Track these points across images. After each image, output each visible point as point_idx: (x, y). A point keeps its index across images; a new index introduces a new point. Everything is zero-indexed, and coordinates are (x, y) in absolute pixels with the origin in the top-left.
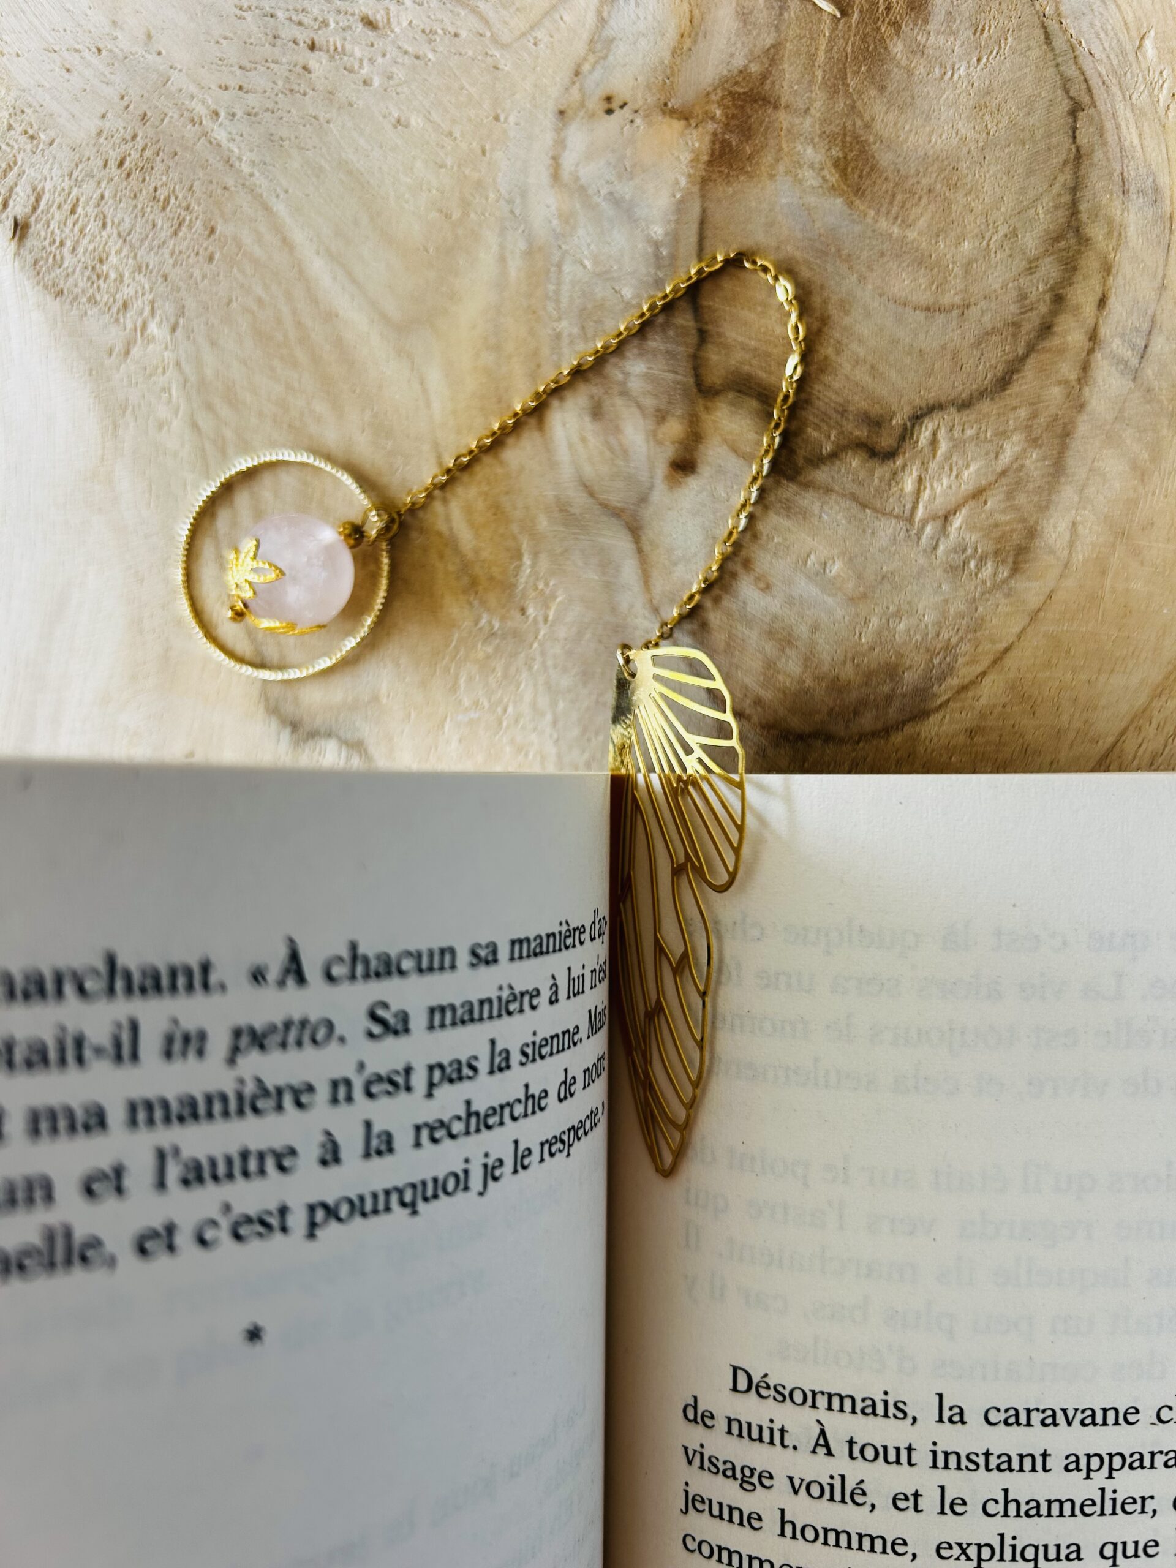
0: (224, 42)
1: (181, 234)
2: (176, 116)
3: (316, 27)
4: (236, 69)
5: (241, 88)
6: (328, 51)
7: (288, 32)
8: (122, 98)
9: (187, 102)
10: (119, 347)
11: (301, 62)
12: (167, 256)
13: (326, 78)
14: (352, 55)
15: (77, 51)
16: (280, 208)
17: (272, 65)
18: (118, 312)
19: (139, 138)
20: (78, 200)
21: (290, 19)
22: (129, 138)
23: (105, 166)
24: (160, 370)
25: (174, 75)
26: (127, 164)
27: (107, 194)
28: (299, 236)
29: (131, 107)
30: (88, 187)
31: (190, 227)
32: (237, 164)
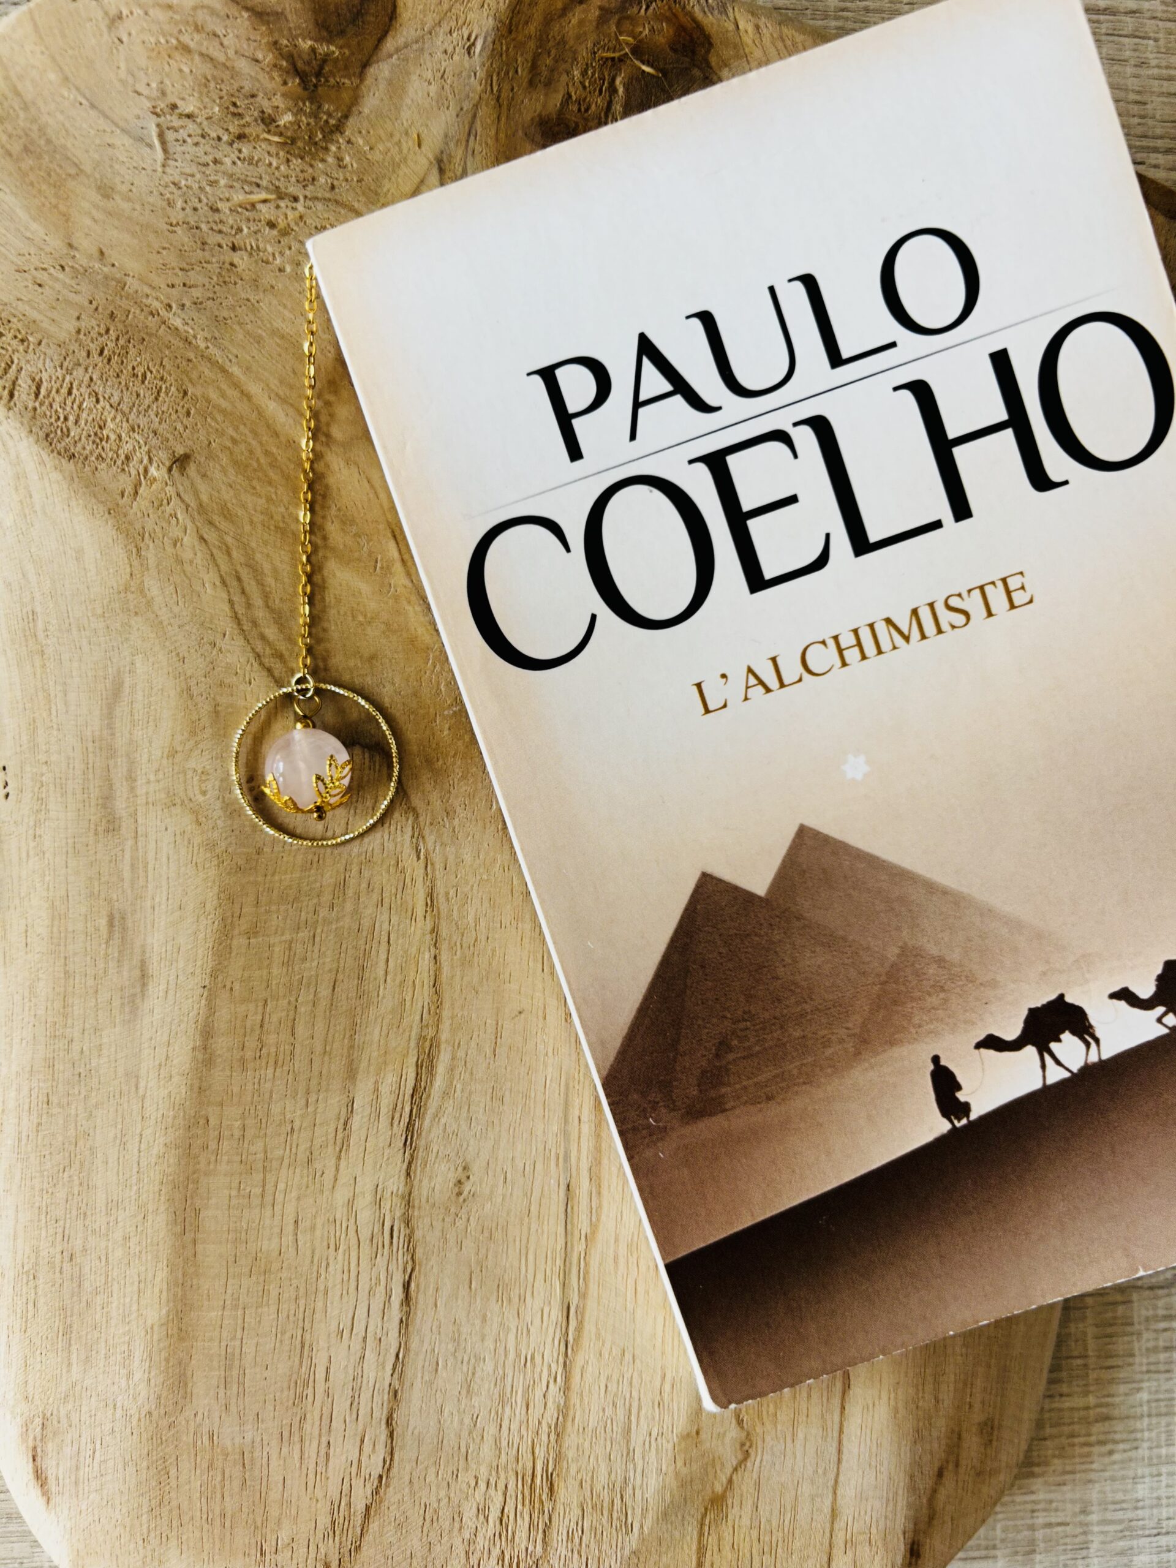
0: (164, 252)
1: (160, 399)
2: (138, 311)
3: (233, 232)
4: (177, 271)
5: (184, 285)
6: (246, 250)
7: (213, 239)
8: (91, 302)
9: (144, 300)
10: (129, 490)
11: (228, 260)
12: (153, 417)
13: (250, 270)
14: (265, 250)
15: (44, 269)
16: (235, 370)
17: (205, 265)
18: (123, 463)
19: (111, 332)
20: (71, 384)
21: (212, 229)
22: (103, 332)
23: (88, 356)
24: (165, 501)
25: (129, 280)
26: (106, 352)
27: (95, 377)
28: (254, 389)
29: (100, 309)
30: (79, 373)
31: (167, 394)
32: (194, 341)
